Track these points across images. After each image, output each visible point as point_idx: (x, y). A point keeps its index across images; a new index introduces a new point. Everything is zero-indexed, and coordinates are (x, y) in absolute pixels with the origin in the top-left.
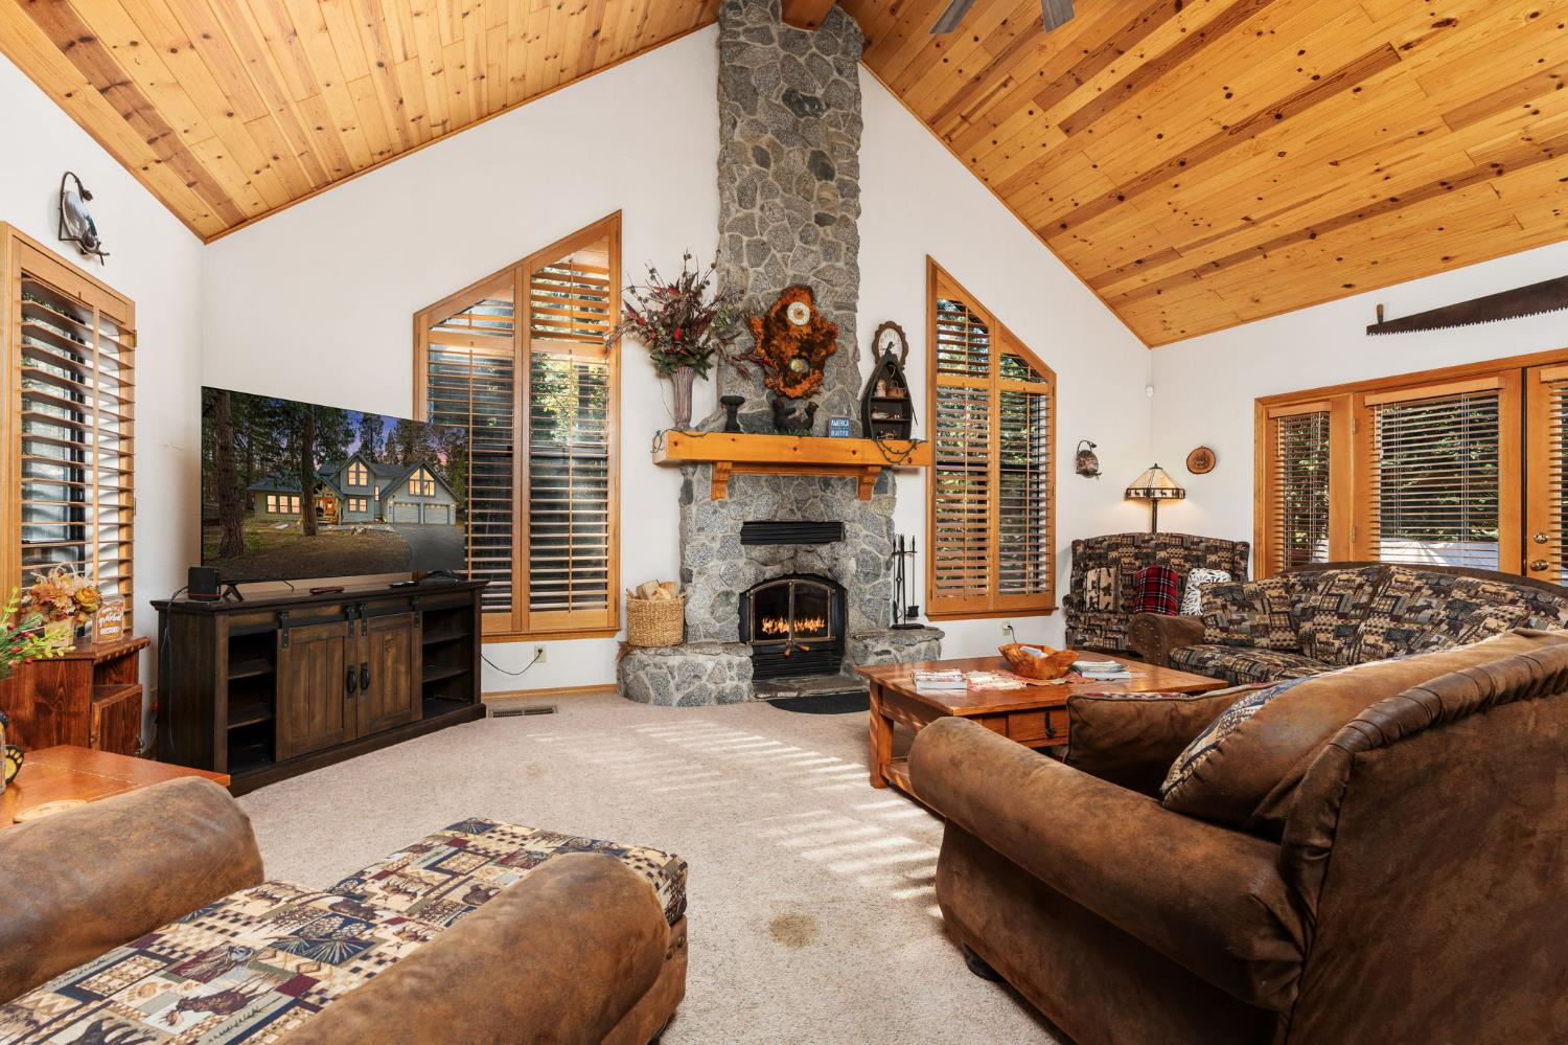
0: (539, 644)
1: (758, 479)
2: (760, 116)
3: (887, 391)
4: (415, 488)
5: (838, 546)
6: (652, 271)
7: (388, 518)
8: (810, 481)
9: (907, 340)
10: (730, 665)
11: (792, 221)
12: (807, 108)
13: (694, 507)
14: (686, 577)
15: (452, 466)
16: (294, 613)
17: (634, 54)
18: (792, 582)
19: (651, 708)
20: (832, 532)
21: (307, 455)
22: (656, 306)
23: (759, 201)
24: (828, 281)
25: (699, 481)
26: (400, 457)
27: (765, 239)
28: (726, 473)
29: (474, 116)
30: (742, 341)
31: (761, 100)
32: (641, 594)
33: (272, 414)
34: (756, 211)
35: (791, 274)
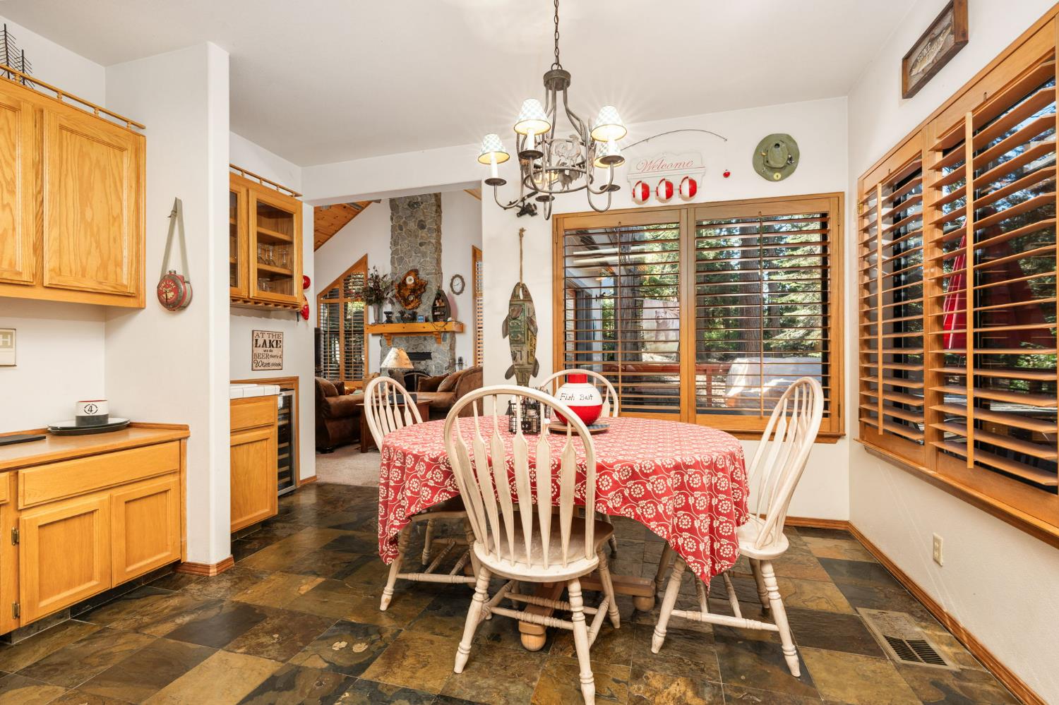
3: (440, 304)
5: (429, 361)
6: (371, 274)
8: (419, 338)
9: (465, 281)
11: (412, 247)
12: (416, 206)
13: (382, 348)
18: (416, 374)
20: (427, 356)
27: (402, 255)
28: (392, 337)
34: (400, 246)
35: (411, 266)
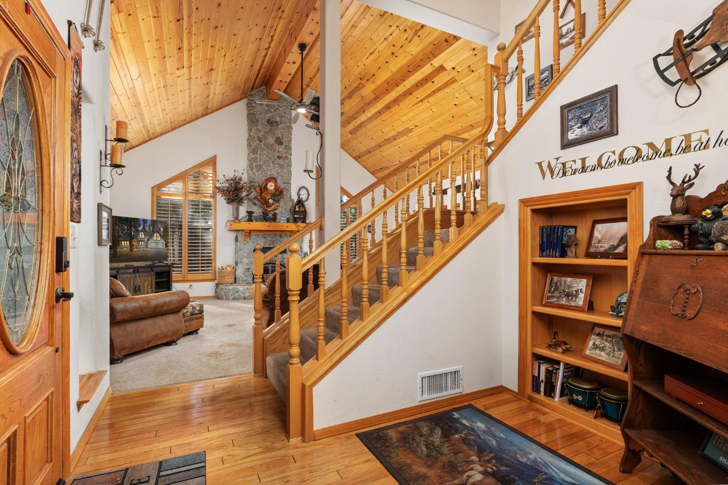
0: (191, 284)
1: (259, 235)
2: (259, 127)
3: (299, 209)
4: (155, 238)
6: (224, 175)
7: (149, 247)
8: (276, 235)
9: (309, 192)
10: (248, 289)
11: (270, 158)
12: (274, 124)
13: (238, 243)
14: (236, 264)
15: (164, 231)
16: (122, 271)
17: (220, 109)
18: (270, 265)
19: (224, 301)
21: (131, 231)
22: (227, 185)
23: (259, 152)
24: (281, 176)
25: (240, 236)
26: (151, 230)
27: (261, 164)
28: (249, 233)
29: (170, 129)
30: (254, 194)
31: (260, 122)
32: (223, 268)
33: (123, 221)
34: (258, 155)
35: (269, 174)
